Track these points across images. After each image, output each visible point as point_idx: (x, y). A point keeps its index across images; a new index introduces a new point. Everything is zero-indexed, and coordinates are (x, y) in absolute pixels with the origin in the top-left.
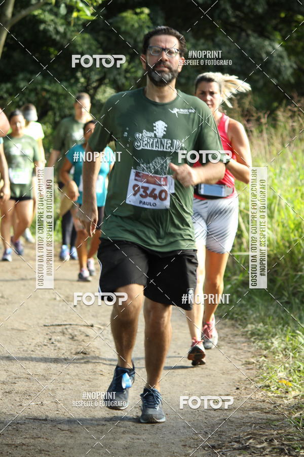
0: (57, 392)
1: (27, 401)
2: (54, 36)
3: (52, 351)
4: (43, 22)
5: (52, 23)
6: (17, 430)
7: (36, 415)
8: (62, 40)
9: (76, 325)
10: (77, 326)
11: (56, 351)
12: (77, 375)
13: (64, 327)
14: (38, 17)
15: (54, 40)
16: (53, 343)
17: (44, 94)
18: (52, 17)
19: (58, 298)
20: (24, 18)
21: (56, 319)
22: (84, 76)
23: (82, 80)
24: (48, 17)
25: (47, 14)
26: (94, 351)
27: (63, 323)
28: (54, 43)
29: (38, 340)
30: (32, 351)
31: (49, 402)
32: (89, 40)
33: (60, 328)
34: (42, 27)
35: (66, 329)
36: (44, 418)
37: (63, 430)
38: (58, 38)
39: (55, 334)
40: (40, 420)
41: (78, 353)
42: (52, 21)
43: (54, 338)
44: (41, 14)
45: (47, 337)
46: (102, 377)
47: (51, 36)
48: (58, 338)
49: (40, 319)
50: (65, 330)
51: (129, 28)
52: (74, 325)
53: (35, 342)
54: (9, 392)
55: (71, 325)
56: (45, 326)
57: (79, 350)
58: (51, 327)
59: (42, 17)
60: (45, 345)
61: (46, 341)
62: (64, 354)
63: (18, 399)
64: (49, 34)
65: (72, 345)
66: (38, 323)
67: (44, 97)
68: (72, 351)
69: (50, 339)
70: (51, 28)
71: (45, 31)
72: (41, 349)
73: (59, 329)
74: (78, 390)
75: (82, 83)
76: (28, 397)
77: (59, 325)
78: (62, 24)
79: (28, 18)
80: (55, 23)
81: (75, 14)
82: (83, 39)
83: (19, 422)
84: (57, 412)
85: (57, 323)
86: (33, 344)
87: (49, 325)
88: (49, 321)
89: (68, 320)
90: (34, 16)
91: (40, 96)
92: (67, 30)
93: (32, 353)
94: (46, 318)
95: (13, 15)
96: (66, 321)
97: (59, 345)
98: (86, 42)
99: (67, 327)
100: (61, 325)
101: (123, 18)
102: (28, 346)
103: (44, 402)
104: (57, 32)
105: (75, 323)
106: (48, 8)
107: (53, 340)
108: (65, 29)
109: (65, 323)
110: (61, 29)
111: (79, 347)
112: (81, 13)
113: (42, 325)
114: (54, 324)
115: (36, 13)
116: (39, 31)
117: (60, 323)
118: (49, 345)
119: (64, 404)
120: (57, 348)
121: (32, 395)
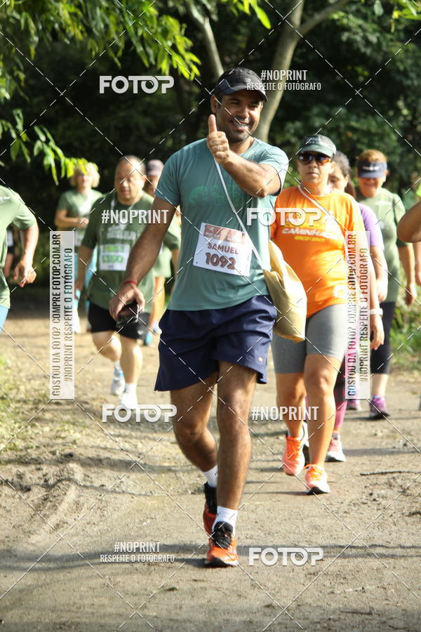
0: (385, 572)
1: (342, 586)
2: (363, 50)
3: (375, 511)
4: (347, 29)
5: (359, 31)
6: (329, 629)
7: (355, 606)
8: (375, 55)
9: (408, 472)
10: (410, 475)
11: (380, 512)
13: (390, 476)
14: (338, 23)
15: (365, 54)
16: (375, 500)
17: (350, 134)
18: (360, 22)
19: (380, 434)
20: (319, 26)
21: (379, 465)
22: (408, 106)
23: (405, 112)
24: (354, 21)
25: (351, 17)
27: (388, 471)
28: (363, 59)
29: (353, 497)
30: (346, 512)
31: (374, 587)
32: (414, 52)
33: (386, 477)
34: (345, 36)
35: (394, 478)
36: (368, 611)
37: (396, 629)
38: (368, 51)
39: (377, 486)
40: (362, 614)
41: (414, 514)
42: (360, 26)
43: (376, 492)
44: (343, 17)
45: (365, 491)
47: (359, 49)
48: (383, 492)
49: (354, 465)
50: (392, 480)
52: (404, 472)
53: (348, 499)
54: (314, 574)
55: (400, 472)
56: (362, 475)
57: (414, 510)
58: (372, 477)
59: (345, 21)
60: (364, 504)
61: (364, 497)
62: (392, 516)
63: (327, 583)
64: (355, 46)
65: (403, 503)
66: (352, 471)
67: (349, 139)
68: (404, 511)
69: (371, 494)
70: (358, 38)
71: (350, 42)
72: (358, 509)
73: (383, 479)
74: (416, 569)
75: (405, 116)
76: (342, 581)
77: (382, 473)
78: (375, 31)
79: (324, 25)
80: (364, 30)
81: (396, 14)
82: (406, 51)
83: (332, 617)
84: (387, 602)
85: (380, 471)
86: (346, 502)
87: (369, 473)
88: (368, 468)
89: (396, 466)
90: (334, 21)
91: (344, 138)
92: (381, 39)
93: (345, 515)
94: (363, 464)
95: (303, 21)
96: (393, 467)
97: (384, 502)
98: (410, 55)
99: (395, 475)
100: (386, 473)
102: (339, 505)
103: (366, 588)
104: (368, 43)
105: (406, 470)
106: (354, 8)
107: (375, 496)
108: (378, 38)
109: (392, 470)
110: (373, 38)
111: (414, 504)
112: (405, 12)
113: (358, 474)
114: (375, 472)
115: (336, 16)
116: (341, 42)
117: (384, 471)
118: (369, 503)
119: (397, 590)
120: (381, 507)
121: (347, 576)
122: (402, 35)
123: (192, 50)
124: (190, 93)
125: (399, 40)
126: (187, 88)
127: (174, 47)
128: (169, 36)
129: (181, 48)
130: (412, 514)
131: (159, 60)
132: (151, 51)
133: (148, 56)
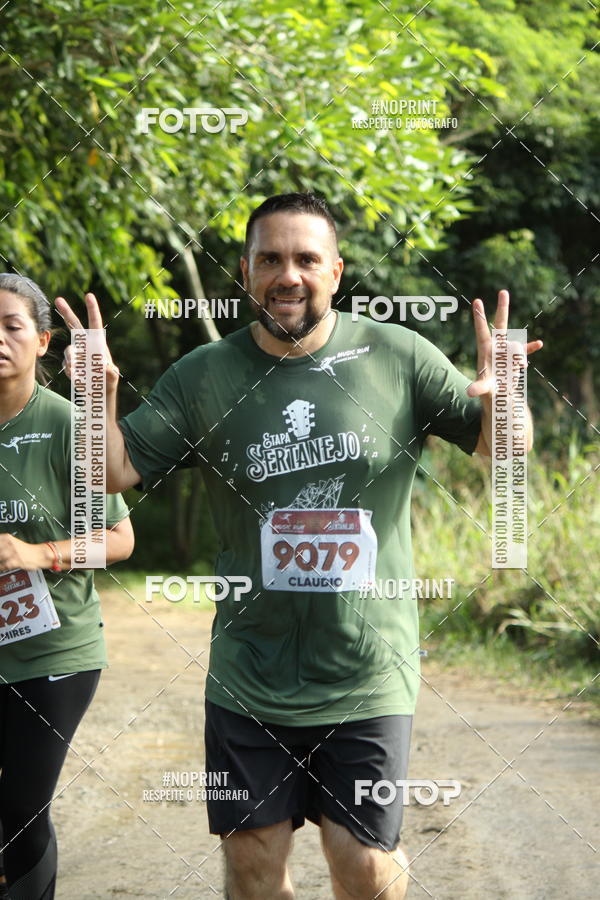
2: (371, 285)
4: (352, 261)
5: (367, 265)
12: (427, 869)
18: (367, 253)
24: (360, 253)
25: (357, 248)
26: (455, 827)
34: (350, 270)
38: (377, 287)
42: (368, 260)
44: (347, 248)
46: (471, 872)
47: (366, 285)
51: (499, 266)
57: (428, 826)
59: (350, 252)
70: (366, 272)
71: (356, 277)
78: (384, 265)
80: (372, 263)
81: (410, 244)
92: (394, 276)
101: (488, 250)
104: (376, 278)
106: (359, 237)
108: (390, 274)
110: (383, 272)
111: (429, 819)
112: (420, 241)
122: (416, 270)
123: (171, 284)
124: (169, 335)
125: (413, 274)
126: (164, 328)
127: (149, 279)
128: (144, 268)
129: (158, 281)
130: (426, 831)
131: (132, 293)
132: (122, 285)
133: (118, 289)
